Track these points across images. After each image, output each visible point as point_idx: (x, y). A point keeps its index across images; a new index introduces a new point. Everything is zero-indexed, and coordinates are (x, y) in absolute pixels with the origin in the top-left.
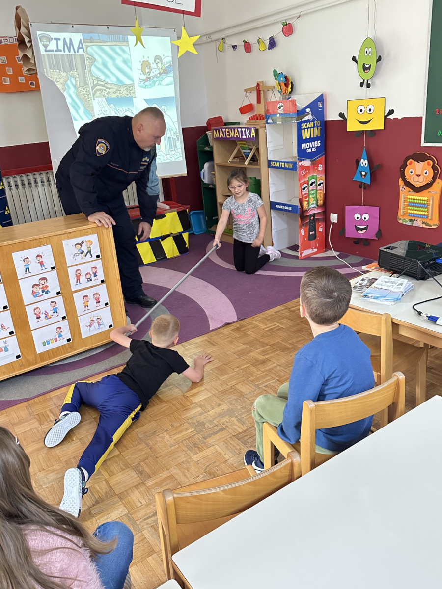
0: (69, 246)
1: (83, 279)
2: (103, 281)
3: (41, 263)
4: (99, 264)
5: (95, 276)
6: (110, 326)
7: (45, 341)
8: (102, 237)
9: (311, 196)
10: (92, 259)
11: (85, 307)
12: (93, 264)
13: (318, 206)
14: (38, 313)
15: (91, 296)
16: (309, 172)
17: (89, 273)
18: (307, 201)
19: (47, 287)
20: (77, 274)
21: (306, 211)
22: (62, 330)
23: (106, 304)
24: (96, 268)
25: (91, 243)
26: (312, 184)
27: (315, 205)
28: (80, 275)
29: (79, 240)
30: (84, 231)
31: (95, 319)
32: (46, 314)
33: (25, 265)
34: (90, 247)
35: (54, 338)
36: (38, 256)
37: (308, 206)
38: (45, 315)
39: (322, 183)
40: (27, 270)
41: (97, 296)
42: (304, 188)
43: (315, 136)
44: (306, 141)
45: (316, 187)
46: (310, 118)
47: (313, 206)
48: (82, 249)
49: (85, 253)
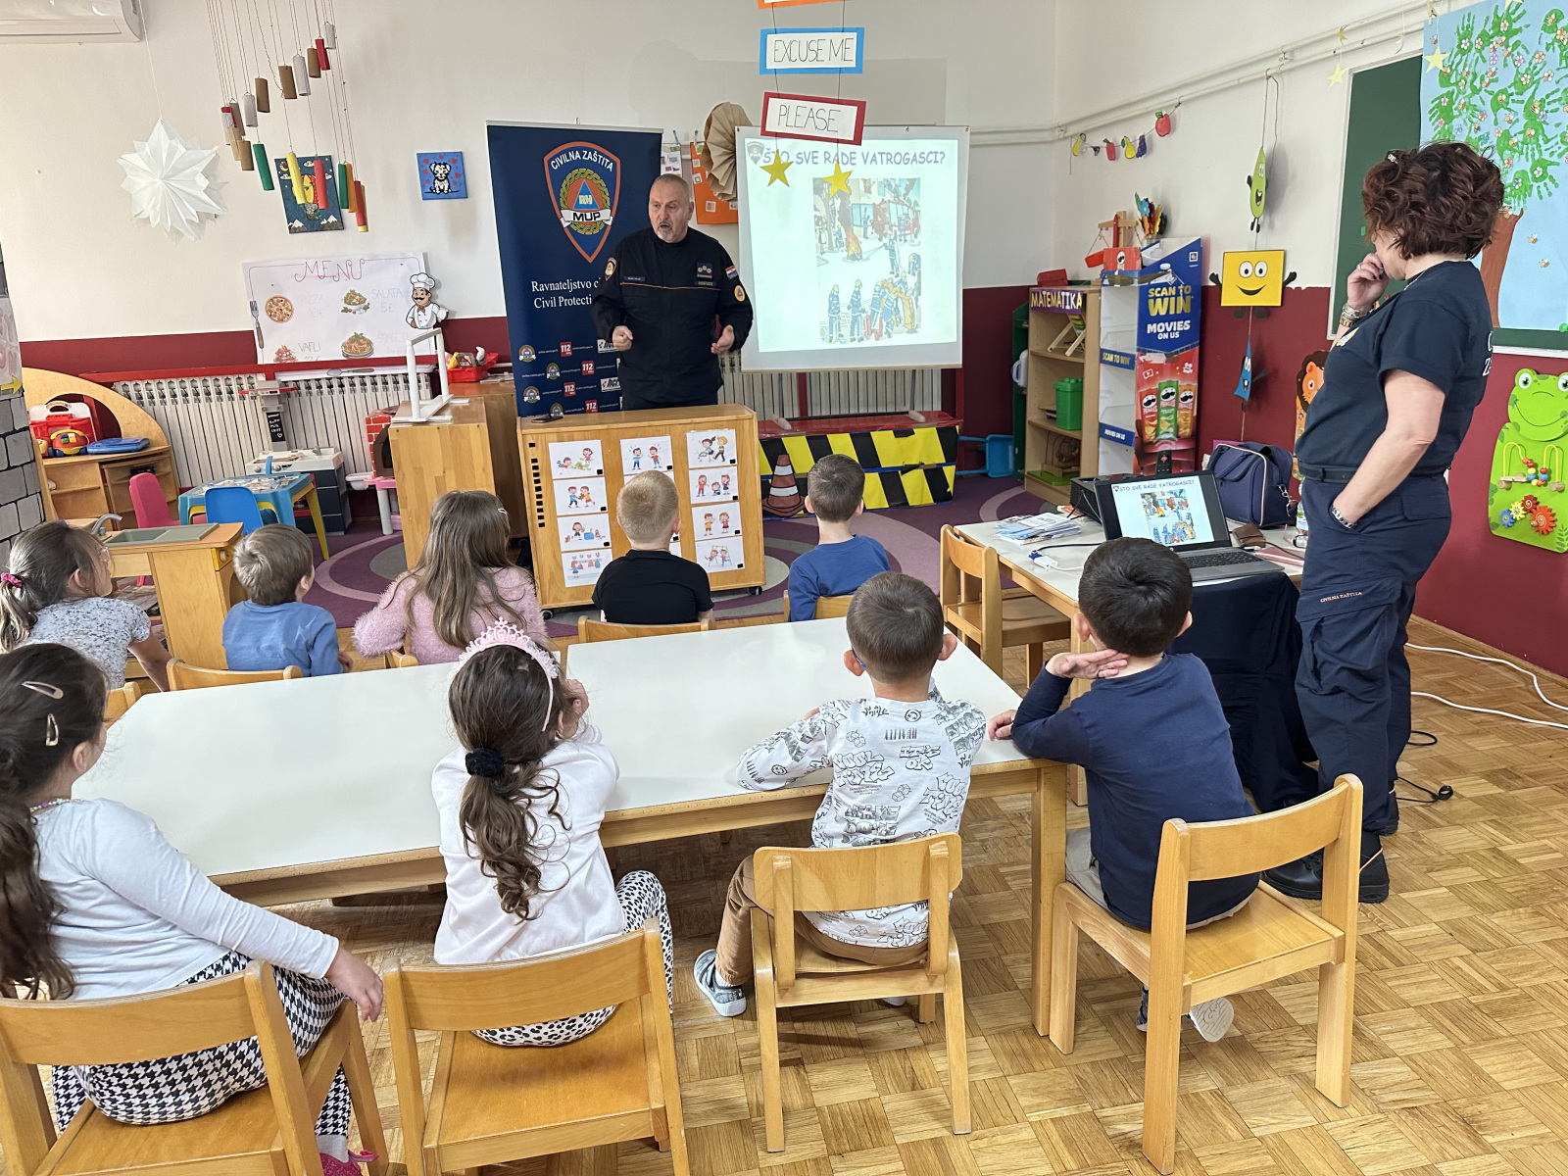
0: (695, 440)
1: (708, 489)
2: (735, 498)
3: (656, 459)
4: (733, 471)
5: (726, 488)
6: (740, 566)
8: (742, 435)
9: (1163, 418)
10: (725, 464)
11: (707, 530)
12: (725, 471)
13: (1178, 437)
15: (716, 516)
16: (1161, 375)
17: (718, 483)
18: (1153, 426)
20: (701, 481)
21: (1151, 444)
23: (737, 532)
24: (728, 477)
25: (726, 442)
26: (1167, 396)
27: (1171, 436)
28: (705, 483)
29: (710, 434)
30: (717, 423)
31: (719, 550)
33: (635, 458)
34: (723, 447)
36: (652, 448)
37: (1156, 436)
39: (1190, 397)
40: (637, 465)
41: (725, 517)
42: (1149, 403)
43: (1179, 312)
44: (1158, 319)
45: (1177, 403)
46: (1167, 281)
47: (1167, 436)
48: (712, 448)
49: (715, 454)
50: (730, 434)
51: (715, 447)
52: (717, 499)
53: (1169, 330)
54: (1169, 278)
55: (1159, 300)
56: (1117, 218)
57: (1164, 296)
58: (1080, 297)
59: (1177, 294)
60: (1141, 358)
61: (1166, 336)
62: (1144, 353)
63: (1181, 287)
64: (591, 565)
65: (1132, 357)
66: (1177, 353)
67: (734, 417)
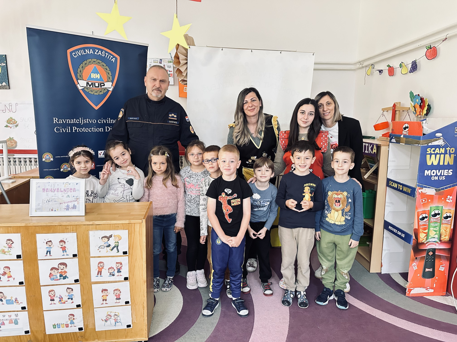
0: (95, 237)
1: (105, 272)
2: (126, 279)
3: (64, 249)
4: (125, 260)
5: (119, 271)
6: (129, 326)
7: (56, 324)
8: (133, 235)
9: (431, 229)
11: (103, 300)
12: (119, 260)
13: (440, 241)
14: (52, 296)
15: (111, 291)
16: (432, 202)
17: (113, 268)
18: (425, 233)
19: (66, 272)
20: (99, 266)
21: (423, 243)
22: (74, 318)
23: (127, 303)
24: (121, 264)
25: (120, 238)
26: (435, 215)
27: (436, 240)
28: (103, 268)
29: (108, 233)
30: (114, 225)
31: (112, 314)
32: (61, 298)
33: (47, 248)
34: (118, 243)
35: (65, 323)
36: (61, 241)
37: (427, 239)
38: (59, 299)
39: (450, 217)
40: (49, 252)
41: (117, 292)
42: (423, 218)
43: (446, 164)
44: (432, 167)
45: (441, 220)
46: (440, 144)
47: (434, 240)
48: (109, 242)
49: (111, 247)
50: (124, 234)
51: (112, 242)
52: (112, 279)
53: (439, 174)
54: (440, 142)
55: (433, 156)
56: (394, 105)
57: (437, 153)
58: (375, 147)
59: (446, 153)
60: (420, 191)
61: (437, 178)
62: (422, 187)
63: (448, 149)
64: (11, 322)
65: (413, 190)
66: (443, 189)
67: (127, 222)
